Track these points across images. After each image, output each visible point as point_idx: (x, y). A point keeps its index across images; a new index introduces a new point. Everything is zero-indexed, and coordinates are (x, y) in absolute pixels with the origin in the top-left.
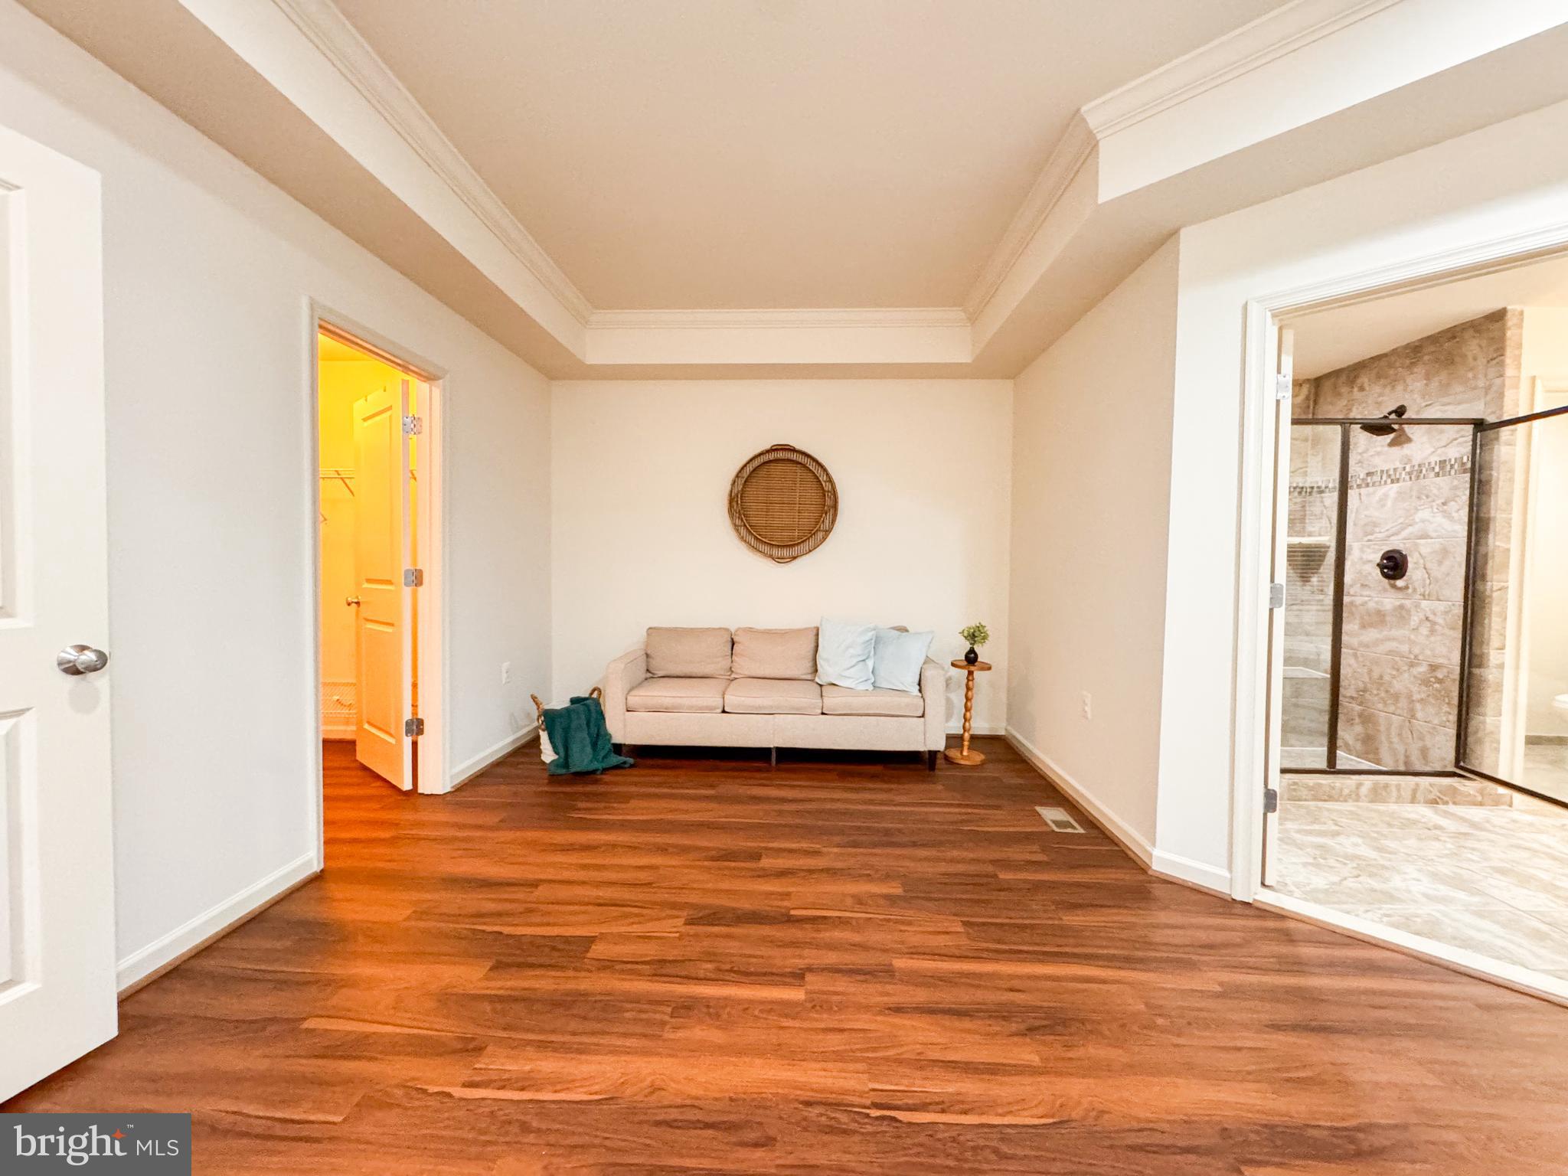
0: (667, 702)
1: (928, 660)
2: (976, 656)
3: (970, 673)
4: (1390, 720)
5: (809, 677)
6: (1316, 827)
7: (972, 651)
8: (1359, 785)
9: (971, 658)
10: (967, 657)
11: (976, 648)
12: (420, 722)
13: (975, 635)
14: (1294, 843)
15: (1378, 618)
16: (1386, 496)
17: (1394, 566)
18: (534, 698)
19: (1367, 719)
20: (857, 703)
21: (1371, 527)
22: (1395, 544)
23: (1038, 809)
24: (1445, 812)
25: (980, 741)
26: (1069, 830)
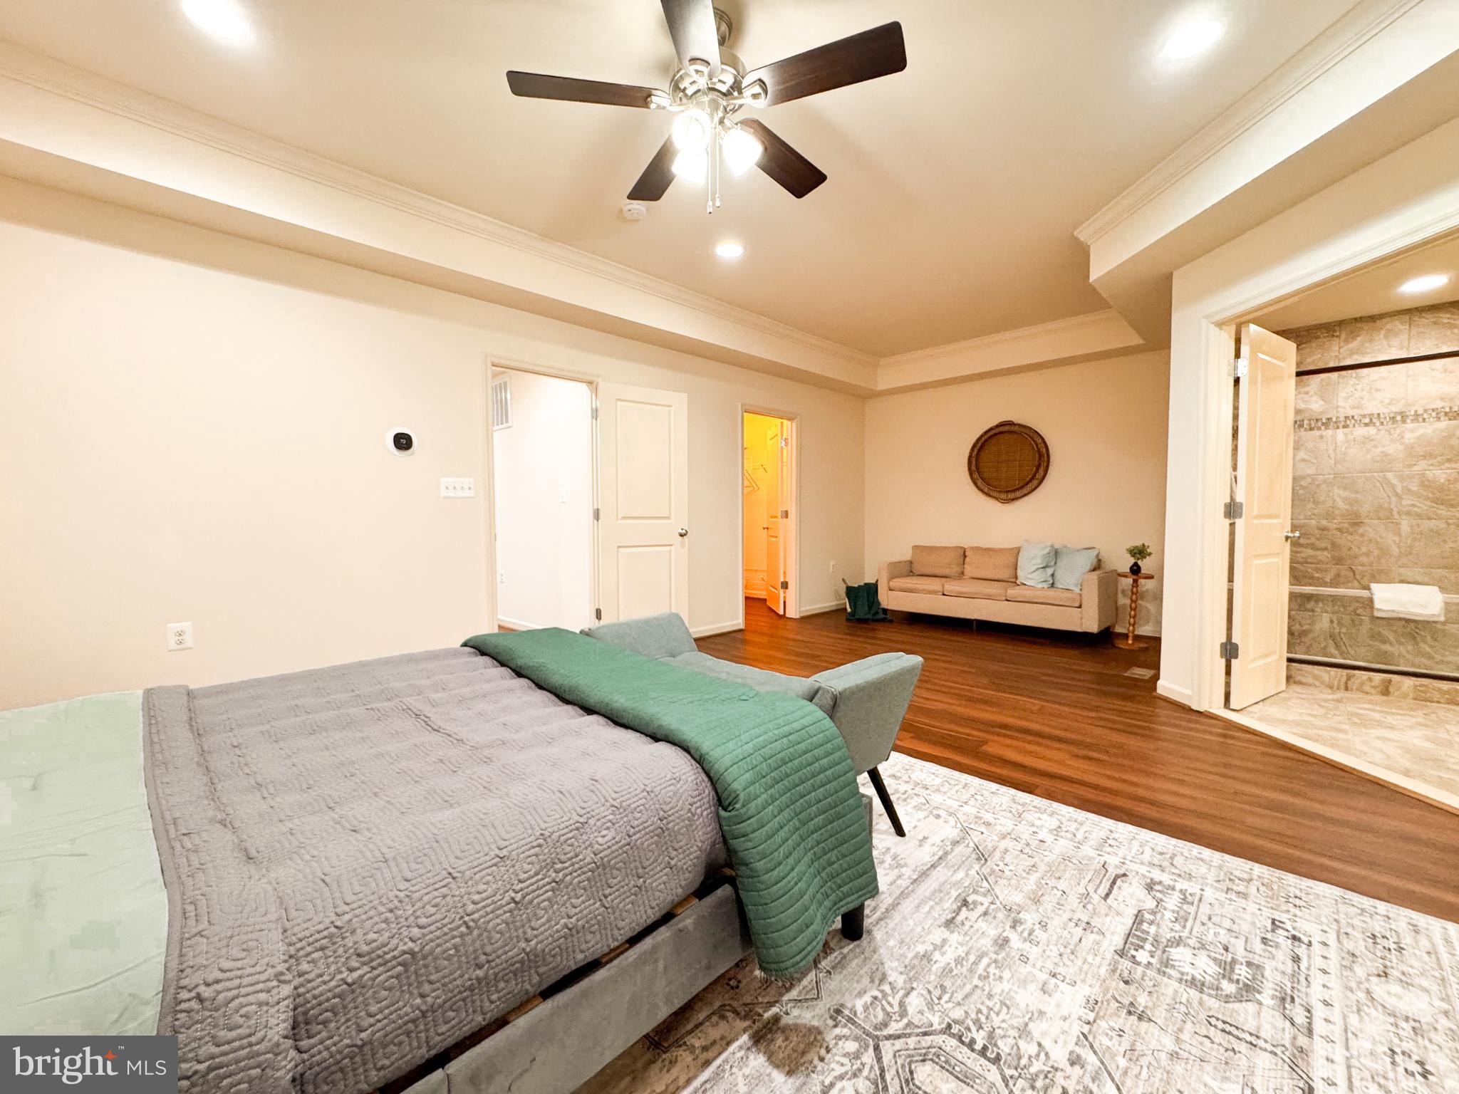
0: (910, 586)
2: (1139, 568)
3: (1136, 581)
5: (1010, 579)
7: (1136, 564)
9: (1136, 570)
10: (1131, 568)
11: (1140, 562)
12: (787, 583)
13: (1139, 553)
18: (843, 580)
20: (1035, 595)
23: (1135, 668)
26: (1136, 677)
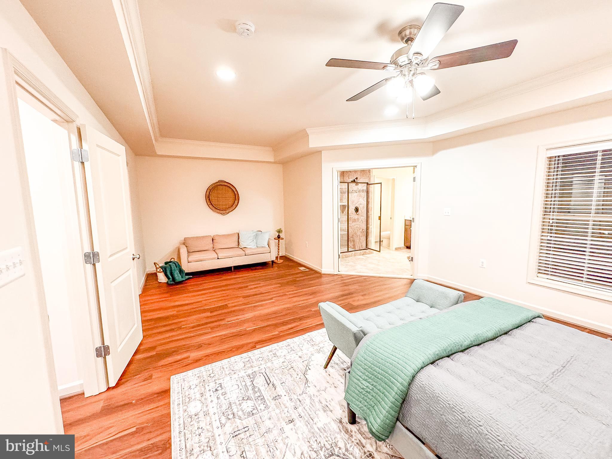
0: (201, 258)
1: (269, 239)
2: (280, 236)
3: (279, 241)
4: (357, 240)
5: (237, 247)
6: (346, 262)
7: (279, 235)
8: (352, 254)
9: (279, 237)
10: (278, 236)
11: (280, 234)
13: (279, 231)
14: (343, 265)
15: (355, 221)
16: (355, 196)
17: (357, 210)
19: (354, 241)
20: (255, 251)
21: (353, 202)
22: (357, 205)
23: (299, 268)
24: (364, 256)
25: (282, 257)
26: (306, 270)
